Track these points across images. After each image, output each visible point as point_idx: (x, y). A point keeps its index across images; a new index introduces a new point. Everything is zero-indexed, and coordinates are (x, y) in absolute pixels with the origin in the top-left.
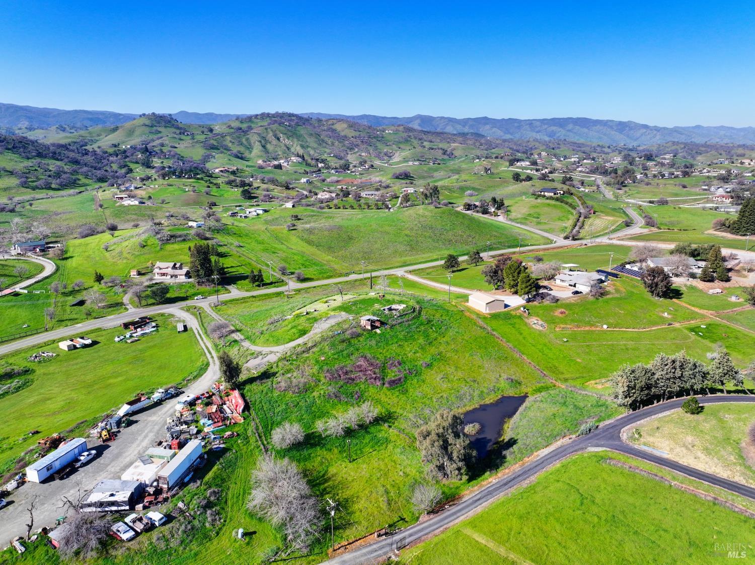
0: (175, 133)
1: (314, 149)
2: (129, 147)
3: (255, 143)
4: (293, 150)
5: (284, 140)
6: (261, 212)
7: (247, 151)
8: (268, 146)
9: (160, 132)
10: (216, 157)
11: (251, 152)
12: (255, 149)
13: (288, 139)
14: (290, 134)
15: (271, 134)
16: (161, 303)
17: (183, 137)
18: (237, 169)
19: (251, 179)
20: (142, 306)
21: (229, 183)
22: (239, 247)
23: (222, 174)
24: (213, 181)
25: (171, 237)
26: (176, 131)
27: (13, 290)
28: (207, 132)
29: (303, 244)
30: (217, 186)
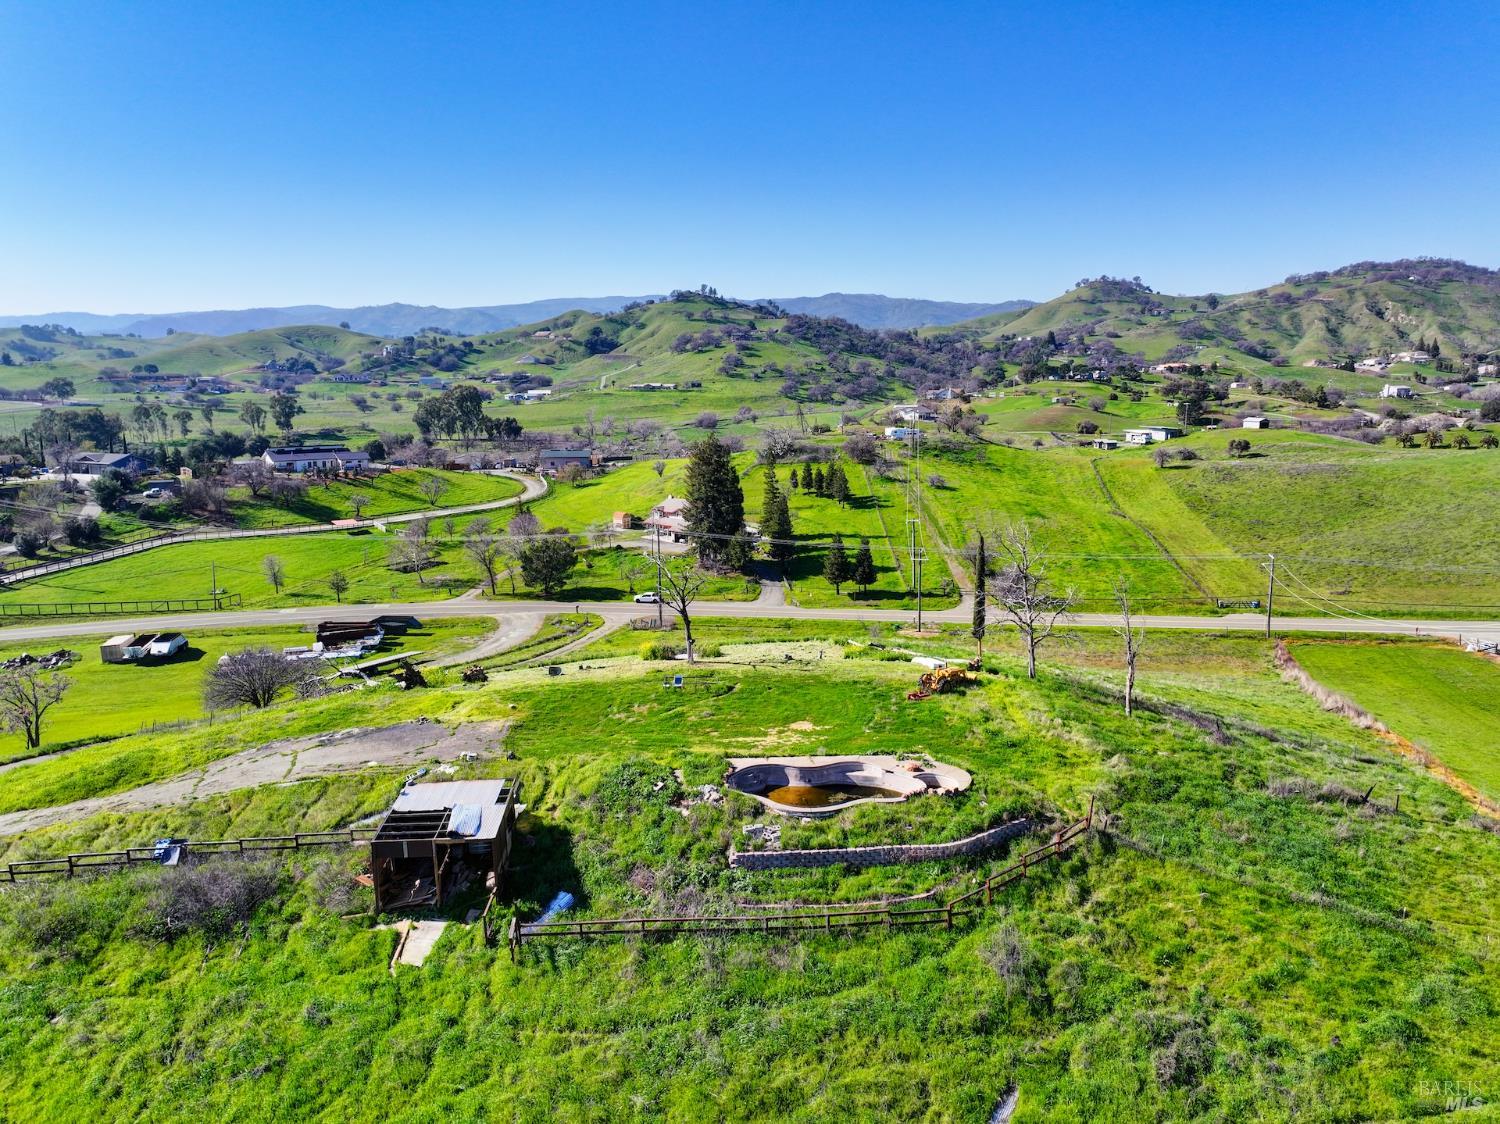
0: (1131, 311)
1: (1481, 334)
2: (1029, 339)
3: (1310, 324)
4: (1415, 337)
5: (1396, 315)
6: (1159, 436)
7: (1286, 342)
8: (1348, 332)
9: (1107, 312)
10: (1202, 351)
11: (1294, 344)
12: (1308, 335)
13: (1408, 311)
14: (1416, 299)
15: (1361, 301)
16: (549, 596)
17: (1147, 318)
18: (1214, 367)
19: (1234, 385)
20: (494, 592)
21: (1170, 391)
22: (938, 487)
23: (1168, 374)
24: (1134, 386)
25: (791, 450)
26: (1138, 308)
27: (367, 522)
28: (1203, 307)
29: (1176, 506)
30: (1138, 397)
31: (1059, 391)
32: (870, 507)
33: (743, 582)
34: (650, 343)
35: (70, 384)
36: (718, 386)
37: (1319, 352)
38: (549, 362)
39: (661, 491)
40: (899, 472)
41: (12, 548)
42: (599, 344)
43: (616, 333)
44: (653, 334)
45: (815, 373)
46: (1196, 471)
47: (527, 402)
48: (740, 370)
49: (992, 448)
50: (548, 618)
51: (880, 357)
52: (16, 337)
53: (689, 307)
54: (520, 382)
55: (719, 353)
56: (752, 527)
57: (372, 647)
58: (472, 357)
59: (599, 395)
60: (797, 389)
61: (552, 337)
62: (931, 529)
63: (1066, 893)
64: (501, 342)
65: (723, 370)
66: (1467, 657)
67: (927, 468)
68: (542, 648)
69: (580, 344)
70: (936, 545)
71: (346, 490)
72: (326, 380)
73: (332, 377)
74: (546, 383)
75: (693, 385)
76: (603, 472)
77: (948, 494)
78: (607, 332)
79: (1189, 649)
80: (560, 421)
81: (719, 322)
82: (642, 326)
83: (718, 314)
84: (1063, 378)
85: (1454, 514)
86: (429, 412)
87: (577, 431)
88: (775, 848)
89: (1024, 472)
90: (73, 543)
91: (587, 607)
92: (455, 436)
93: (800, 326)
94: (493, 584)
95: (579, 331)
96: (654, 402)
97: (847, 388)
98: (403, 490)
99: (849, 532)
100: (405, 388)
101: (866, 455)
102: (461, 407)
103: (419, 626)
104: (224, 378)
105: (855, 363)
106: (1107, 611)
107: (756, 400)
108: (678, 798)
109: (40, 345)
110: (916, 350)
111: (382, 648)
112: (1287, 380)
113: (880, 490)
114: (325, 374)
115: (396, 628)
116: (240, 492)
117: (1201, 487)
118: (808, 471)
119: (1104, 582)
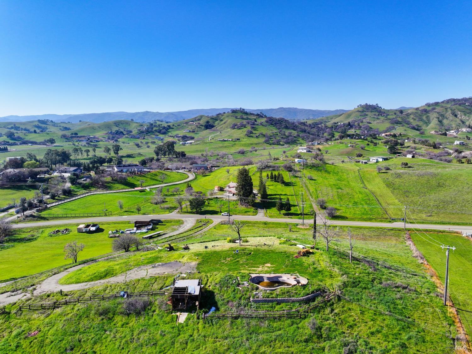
0: (375, 115)
2: (342, 124)
3: (433, 119)
4: (467, 123)
5: (461, 116)
6: (380, 160)
7: (425, 125)
8: (445, 122)
9: (367, 115)
10: (397, 129)
11: (427, 126)
12: (432, 123)
13: (465, 115)
14: (468, 111)
15: (450, 112)
16: (197, 213)
17: (380, 117)
18: (400, 134)
19: (406, 141)
20: (182, 212)
21: (386, 143)
22: (310, 179)
23: (386, 137)
24: (375, 141)
25: (267, 167)
26: (377, 114)
27: (144, 188)
28: (398, 113)
29: (382, 185)
30: (375, 144)
31: (351, 143)
32: (291, 185)
33: (252, 209)
34: (224, 126)
35: (54, 140)
36: (245, 140)
37: (436, 128)
38: (193, 132)
39: (229, 179)
40: (299, 174)
41: (48, 196)
42: (209, 126)
43: (214, 122)
44: (225, 123)
45: (275, 135)
46: (389, 174)
47: (187, 145)
48: (252, 135)
49: (328, 165)
50: (197, 220)
51: (295, 130)
52: (37, 123)
53: (236, 115)
54: (185, 138)
55: (245, 129)
56: (255, 191)
57: (150, 229)
58: (170, 130)
59: (208, 143)
60: (269, 141)
61: (194, 124)
62: (308, 193)
63: (328, 310)
64: (179, 125)
65: (246, 135)
66: (462, 238)
67: (307, 173)
68: (196, 230)
69: (203, 126)
70: (309, 198)
71: (138, 178)
72: (127, 137)
73: (129, 136)
74: (192, 138)
75: (237, 139)
76: (211, 171)
77: (313, 182)
78: (211, 122)
79: (381, 234)
80: (197, 151)
81: (245, 119)
82: (222, 120)
83: (245, 117)
84: (352, 138)
85: (467, 190)
86: (159, 150)
87: (202, 155)
88: (261, 298)
89: (337, 173)
90: (64, 195)
91: (208, 216)
92: (166, 157)
93: (270, 120)
94: (181, 209)
95: (202, 122)
96: (225, 145)
97: (285, 140)
98: (153, 178)
99: (284, 193)
100: (150, 140)
101: (289, 169)
102: (168, 148)
103: (162, 222)
104: (97, 136)
105: (287, 132)
106: (358, 221)
107: (256, 144)
108: (238, 285)
109: (43, 125)
110: (306, 128)
111: (153, 229)
112: (423, 139)
113: (293, 180)
114: (127, 136)
115: (156, 223)
116: (108, 179)
117: (391, 179)
118: (272, 174)
119: (358, 211)
